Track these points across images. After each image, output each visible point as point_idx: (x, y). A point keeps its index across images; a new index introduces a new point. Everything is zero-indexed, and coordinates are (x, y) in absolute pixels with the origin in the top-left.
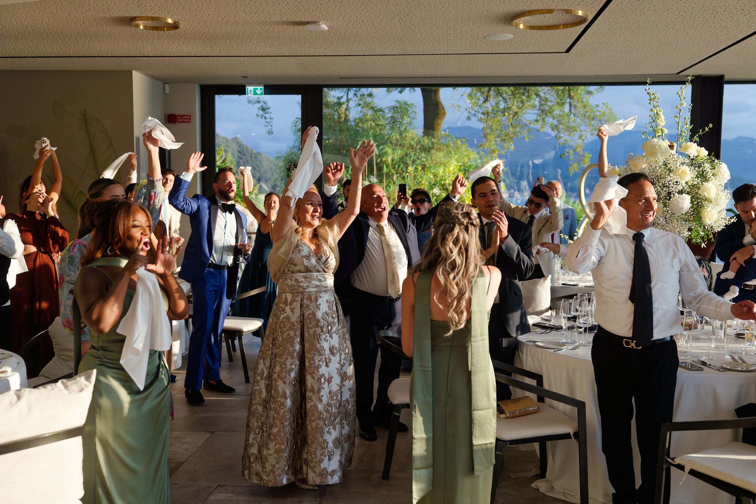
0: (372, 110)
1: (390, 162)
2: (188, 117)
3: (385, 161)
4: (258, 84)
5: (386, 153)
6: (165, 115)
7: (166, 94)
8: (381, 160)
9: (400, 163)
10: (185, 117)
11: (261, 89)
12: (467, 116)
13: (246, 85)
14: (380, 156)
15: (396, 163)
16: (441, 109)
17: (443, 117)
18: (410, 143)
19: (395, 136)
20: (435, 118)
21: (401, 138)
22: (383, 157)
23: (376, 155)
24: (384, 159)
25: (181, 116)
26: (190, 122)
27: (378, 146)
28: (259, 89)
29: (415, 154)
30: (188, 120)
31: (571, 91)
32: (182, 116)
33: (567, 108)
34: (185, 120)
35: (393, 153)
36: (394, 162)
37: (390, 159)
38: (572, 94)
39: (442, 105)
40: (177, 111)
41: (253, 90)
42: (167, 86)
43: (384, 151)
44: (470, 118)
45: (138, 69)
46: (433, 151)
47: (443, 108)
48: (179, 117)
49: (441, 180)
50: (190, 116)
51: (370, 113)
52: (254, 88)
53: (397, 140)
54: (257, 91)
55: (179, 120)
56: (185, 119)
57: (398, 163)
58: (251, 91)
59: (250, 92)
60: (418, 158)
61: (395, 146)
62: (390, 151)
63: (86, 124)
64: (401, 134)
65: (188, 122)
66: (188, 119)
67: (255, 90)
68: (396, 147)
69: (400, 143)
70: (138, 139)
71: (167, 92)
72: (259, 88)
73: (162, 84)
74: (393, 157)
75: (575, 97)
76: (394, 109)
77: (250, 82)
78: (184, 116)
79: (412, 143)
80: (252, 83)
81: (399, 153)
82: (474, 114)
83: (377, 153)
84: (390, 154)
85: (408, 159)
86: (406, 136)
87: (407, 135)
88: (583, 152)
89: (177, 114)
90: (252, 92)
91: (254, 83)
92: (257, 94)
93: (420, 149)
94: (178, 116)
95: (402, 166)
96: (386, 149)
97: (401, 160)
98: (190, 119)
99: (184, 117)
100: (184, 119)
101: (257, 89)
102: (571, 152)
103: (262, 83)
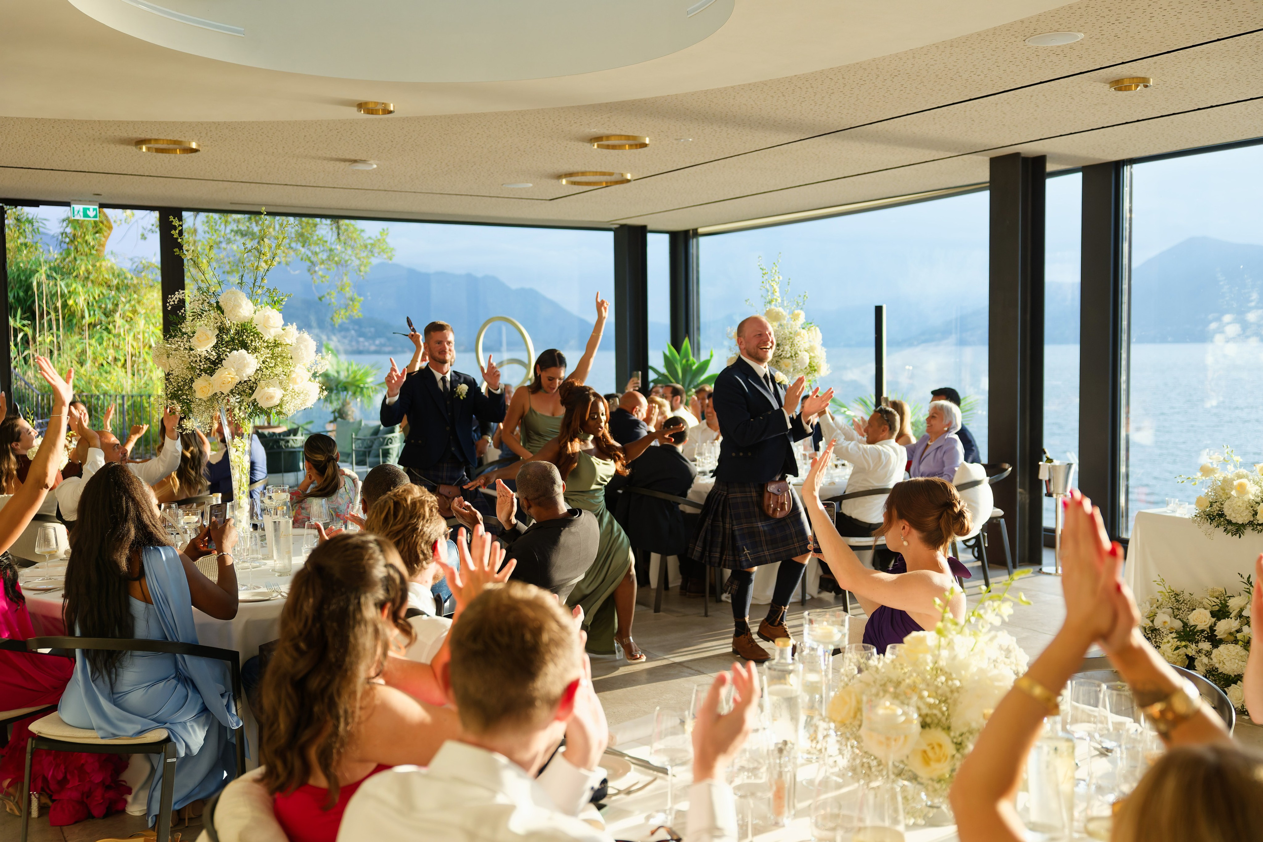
4: (91, 202)
11: (94, 209)
13: (72, 202)
28: (91, 210)
41: (81, 210)
52: (84, 209)
67: (85, 210)
72: (91, 207)
77: (79, 198)
80: (80, 201)
88: (352, 293)
90: (81, 214)
91: (85, 201)
101: (89, 209)
102: (334, 294)
103: (96, 202)
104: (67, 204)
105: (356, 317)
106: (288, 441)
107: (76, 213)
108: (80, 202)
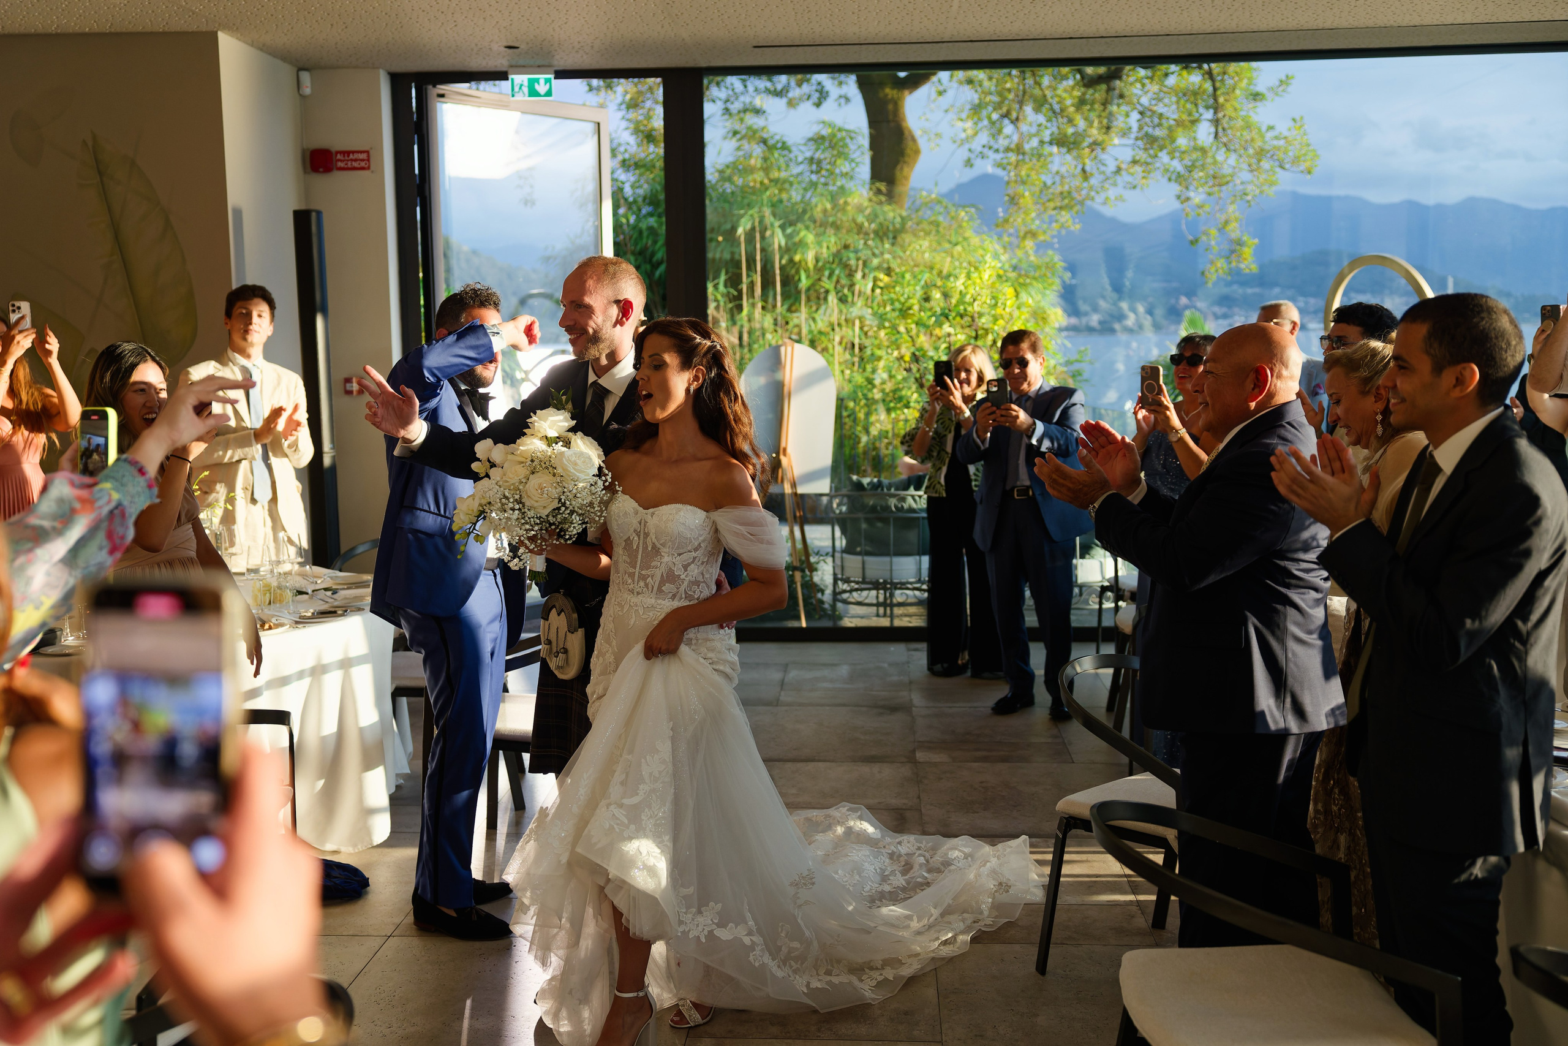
0: (762, 145)
1: (811, 265)
2: (363, 156)
3: (800, 262)
4: (540, 68)
5: (802, 244)
6: (304, 152)
7: (303, 97)
8: (791, 260)
9: (834, 266)
10: (356, 156)
11: (548, 81)
12: (965, 158)
13: (510, 70)
14: (787, 250)
15: (824, 266)
16: (910, 143)
17: (915, 161)
18: (854, 220)
19: (821, 205)
20: (897, 163)
21: (833, 209)
22: (795, 253)
23: (780, 246)
24: (797, 258)
25: (344, 153)
26: (369, 168)
27: (783, 227)
28: (542, 82)
29: (865, 243)
30: (363, 164)
31: (1219, 93)
32: (348, 153)
33: (1204, 132)
34: (355, 164)
35: (819, 244)
36: (820, 264)
37: (810, 256)
38: (1221, 100)
39: (910, 132)
40: (336, 142)
41: (526, 83)
42: (305, 77)
43: (797, 239)
44: (973, 161)
45: (232, 28)
46: (907, 238)
47: (914, 140)
48: (339, 157)
49: (961, 301)
50: (368, 152)
51: (758, 150)
52: (529, 80)
53: (825, 211)
54: (537, 87)
55: (340, 164)
56: (356, 160)
57: (828, 266)
58: (521, 85)
59: (520, 88)
60: (874, 255)
61: (821, 226)
62: (810, 238)
63: (101, 174)
64: (833, 198)
65: (363, 168)
66: (363, 160)
67: (531, 83)
68: (822, 229)
69: (831, 219)
70: (238, 213)
71: (307, 91)
72: (542, 77)
73: (295, 70)
74: (817, 253)
75: (1228, 105)
76: (818, 140)
77: (521, 62)
78: (353, 152)
79: (860, 219)
80: (524, 66)
81: (831, 242)
82: (981, 153)
83: (783, 243)
84: (812, 246)
85: (852, 255)
86: (846, 203)
87: (849, 200)
88: (1242, 232)
89: (334, 149)
90: (526, 90)
91: (531, 66)
92: (539, 95)
93: (876, 233)
94: (337, 153)
95: (837, 272)
96: (802, 234)
97: (837, 260)
98: (368, 160)
99: (351, 156)
100: (352, 160)
101: (537, 81)
102: (1214, 232)
103: (550, 66)
104: (502, 76)
105: (1247, 271)
106: (903, 499)
107: (516, 89)
108: (522, 69)
